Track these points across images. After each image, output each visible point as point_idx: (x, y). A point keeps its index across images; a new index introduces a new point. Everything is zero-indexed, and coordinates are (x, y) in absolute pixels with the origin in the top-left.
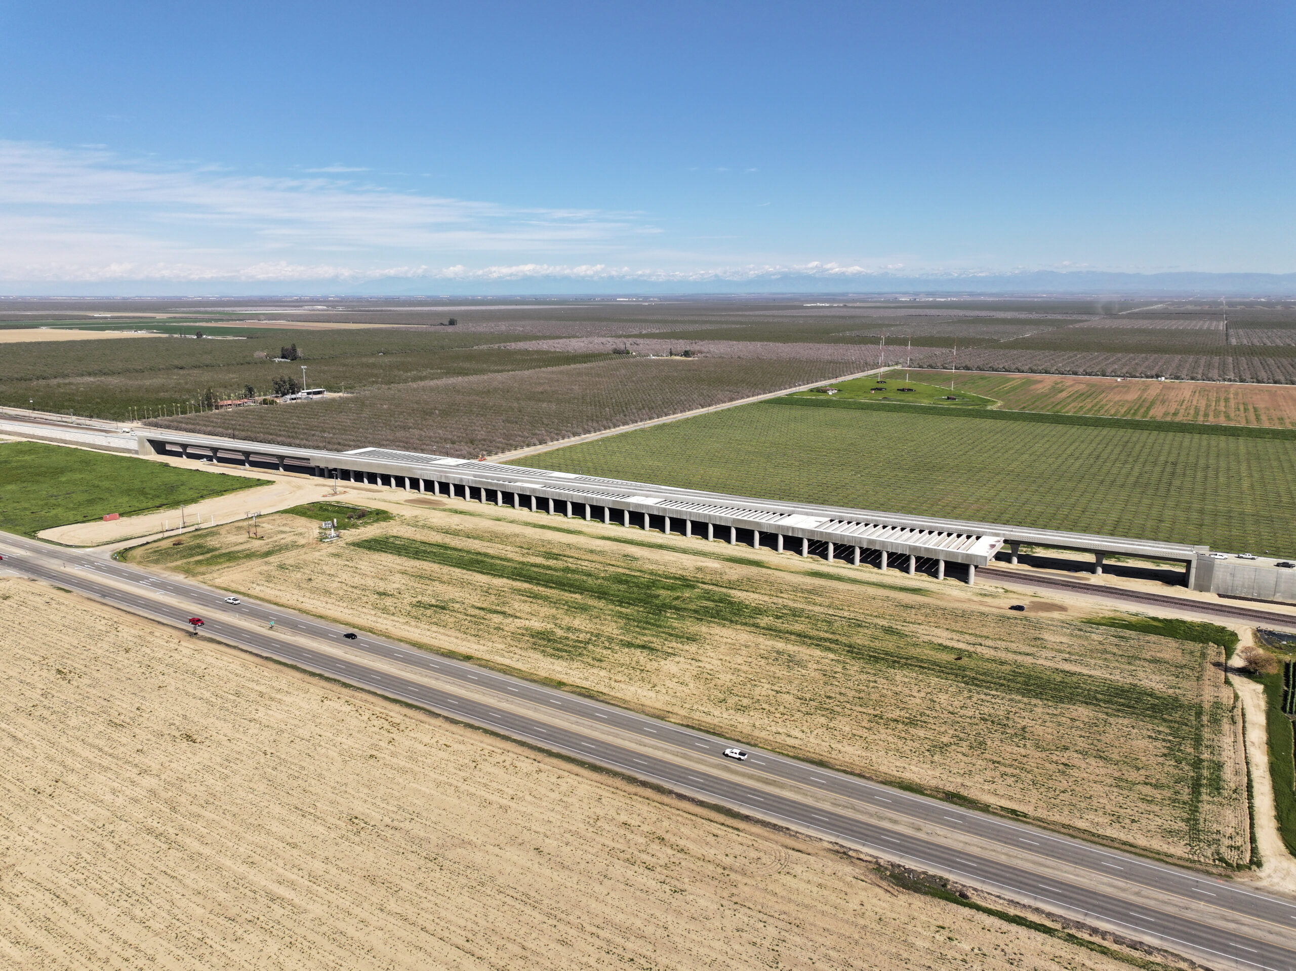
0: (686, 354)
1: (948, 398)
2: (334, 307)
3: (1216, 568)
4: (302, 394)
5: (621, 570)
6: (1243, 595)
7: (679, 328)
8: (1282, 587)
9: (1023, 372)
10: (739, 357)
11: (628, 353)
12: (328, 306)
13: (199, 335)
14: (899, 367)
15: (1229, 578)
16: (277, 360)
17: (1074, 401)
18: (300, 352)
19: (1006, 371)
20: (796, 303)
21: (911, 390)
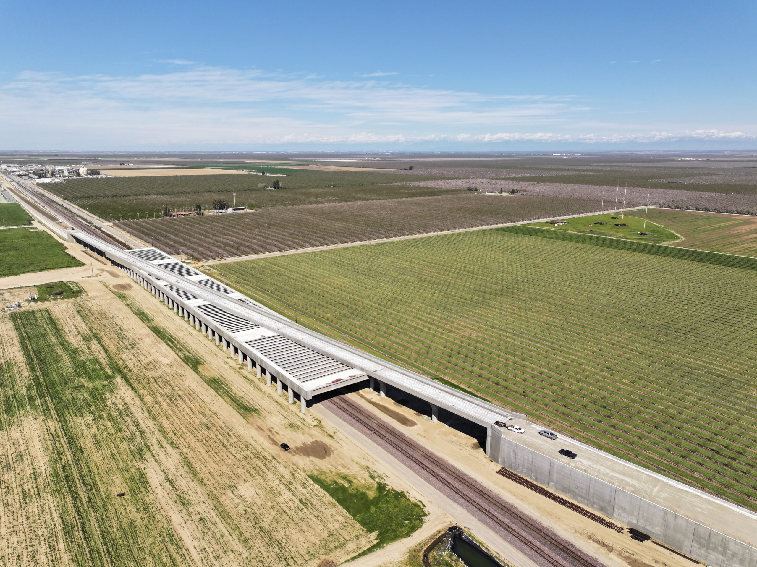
0: (513, 192)
1: (641, 234)
2: (374, 158)
3: (502, 442)
4: (230, 211)
5: (102, 357)
6: (523, 476)
7: (546, 174)
8: (555, 476)
9: (752, 214)
10: (543, 196)
11: (476, 190)
12: (371, 158)
13: (264, 173)
14: (653, 207)
15: (512, 454)
16: (269, 188)
17: (751, 242)
18: (281, 184)
19: (738, 213)
20: (672, 158)
21: (625, 225)
